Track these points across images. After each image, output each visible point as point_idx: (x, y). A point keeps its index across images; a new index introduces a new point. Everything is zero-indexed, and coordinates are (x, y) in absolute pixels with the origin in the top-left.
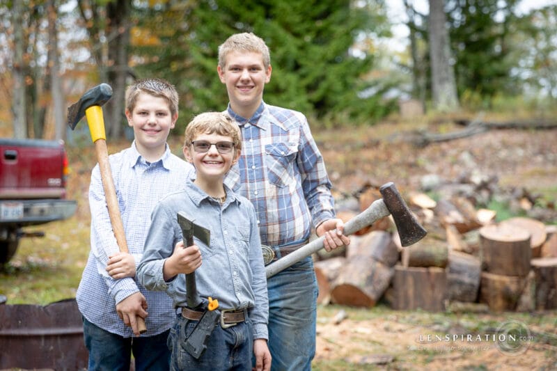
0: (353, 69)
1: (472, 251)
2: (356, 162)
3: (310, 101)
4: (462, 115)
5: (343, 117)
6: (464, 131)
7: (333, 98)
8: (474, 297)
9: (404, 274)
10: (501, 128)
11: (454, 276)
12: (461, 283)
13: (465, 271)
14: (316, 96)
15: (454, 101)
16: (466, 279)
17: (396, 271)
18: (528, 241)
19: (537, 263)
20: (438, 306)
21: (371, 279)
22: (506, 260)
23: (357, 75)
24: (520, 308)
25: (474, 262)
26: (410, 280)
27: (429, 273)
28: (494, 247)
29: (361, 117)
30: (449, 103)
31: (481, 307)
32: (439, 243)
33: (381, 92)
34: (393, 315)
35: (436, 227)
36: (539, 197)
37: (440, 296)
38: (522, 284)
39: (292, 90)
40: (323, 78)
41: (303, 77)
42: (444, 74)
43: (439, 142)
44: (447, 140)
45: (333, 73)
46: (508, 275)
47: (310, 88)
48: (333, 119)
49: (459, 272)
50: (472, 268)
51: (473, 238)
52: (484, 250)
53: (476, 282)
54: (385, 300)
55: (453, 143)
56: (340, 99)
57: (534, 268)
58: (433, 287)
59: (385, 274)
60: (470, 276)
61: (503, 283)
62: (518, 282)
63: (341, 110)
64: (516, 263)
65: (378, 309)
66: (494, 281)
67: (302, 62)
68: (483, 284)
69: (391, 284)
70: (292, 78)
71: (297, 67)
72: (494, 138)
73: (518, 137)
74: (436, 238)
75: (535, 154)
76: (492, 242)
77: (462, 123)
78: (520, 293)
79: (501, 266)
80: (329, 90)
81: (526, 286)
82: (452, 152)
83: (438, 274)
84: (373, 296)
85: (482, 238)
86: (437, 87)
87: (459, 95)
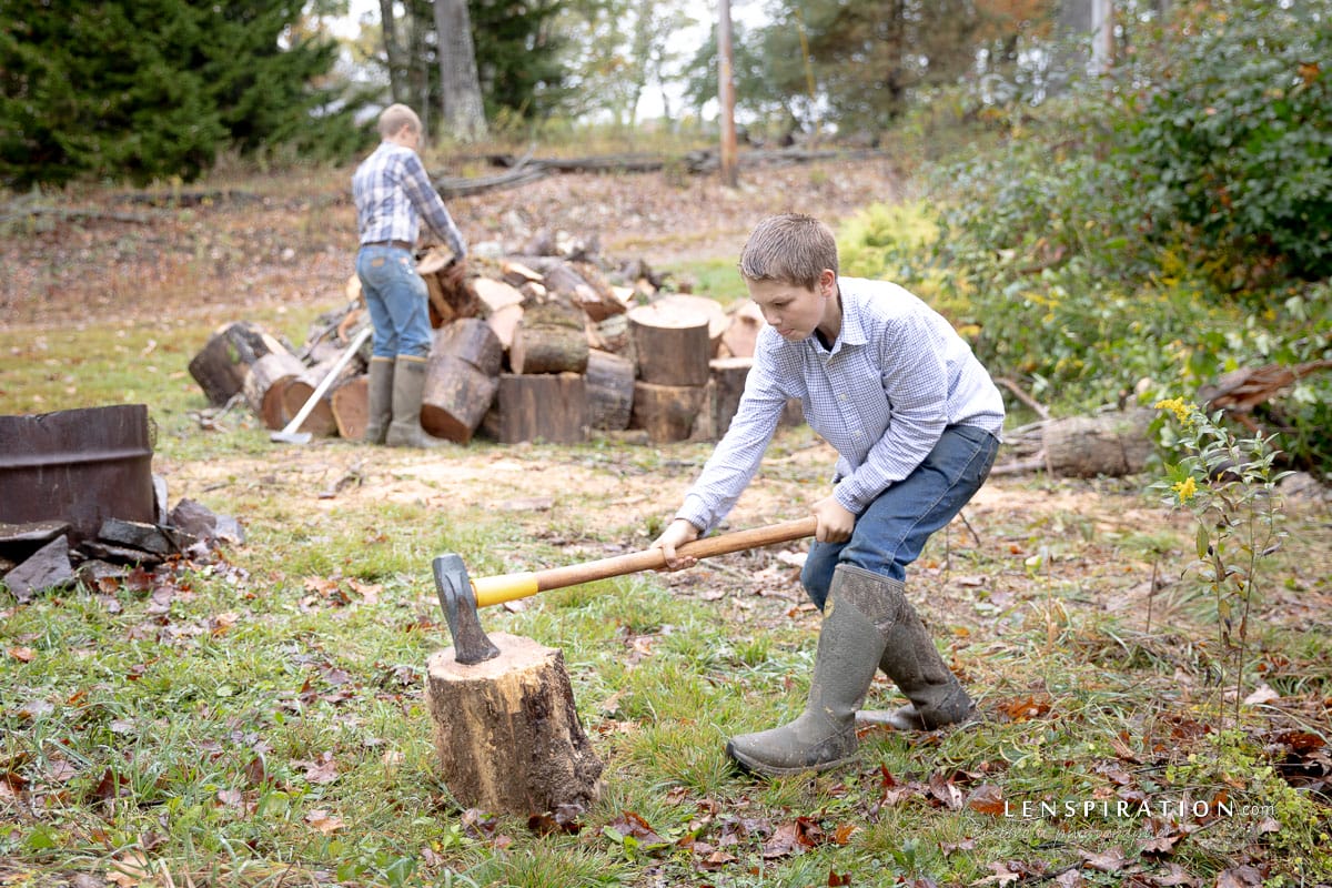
0: (301, 65)
1: (615, 347)
2: (325, 228)
3: (224, 122)
4: (502, 150)
5: (288, 151)
6: (507, 174)
7: (268, 117)
8: (625, 421)
9: (519, 384)
10: (566, 169)
11: (594, 388)
12: (605, 399)
13: (610, 380)
14: (235, 113)
15: (481, 125)
16: (614, 394)
17: (503, 381)
18: (704, 329)
19: (717, 364)
20: (575, 435)
21: (463, 395)
22: (673, 361)
23: (306, 77)
24: (695, 435)
25: (621, 365)
26: (530, 394)
27: (559, 381)
28: (653, 338)
29: (321, 151)
30: (471, 127)
31: (633, 434)
32: (571, 333)
33: (353, 106)
34: (496, 451)
35: (565, 308)
36: (666, 275)
37: (577, 419)
38: (699, 396)
39: (192, 101)
40: (250, 80)
41: (211, 78)
42: (462, 77)
43: (466, 193)
44: (479, 191)
45: (265, 73)
46: (677, 384)
47: (224, 100)
48: (269, 153)
49: (601, 382)
50: (619, 374)
51: (616, 326)
52: (636, 344)
53: (628, 397)
54: (486, 429)
55: (490, 196)
56: (280, 117)
57: (713, 370)
58: (566, 405)
59: (484, 387)
60: (618, 387)
61: (670, 396)
62: (692, 395)
63: (283, 139)
64: (688, 364)
65: (475, 446)
66: (655, 393)
67: (206, 50)
68: (639, 398)
69: (495, 405)
70: (191, 80)
71: (197, 60)
72: (559, 186)
73: (596, 185)
74: (568, 325)
75: (630, 212)
76: (651, 330)
77: (499, 162)
78: (696, 412)
79: (665, 370)
80: (258, 102)
81: (703, 401)
82: (492, 210)
83: (573, 382)
84: (468, 423)
85: (633, 325)
86: (450, 99)
87: (489, 114)
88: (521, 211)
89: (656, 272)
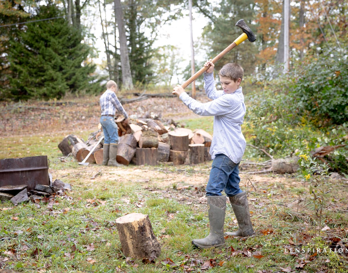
0: (87, 70)
1: (165, 141)
2: (93, 111)
3: (67, 85)
4: (137, 92)
5: (84, 92)
6: (138, 98)
7: (78, 83)
8: (168, 160)
9: (141, 150)
10: (153, 97)
11: (160, 151)
12: (162, 154)
13: (164, 149)
14: (70, 82)
15: (132, 86)
16: (165, 153)
17: (137, 149)
18: (187, 137)
19: (191, 145)
20: (155, 163)
21: (127, 153)
22: (180, 145)
23: (88, 73)
24: (185, 163)
25: (167, 146)
26: (144, 153)
27: (151, 150)
28: (175, 139)
29: (92, 92)
30: (130, 86)
31: (170, 163)
32: (154, 138)
33: (100, 81)
34: (135, 167)
35: (153, 131)
36: (178, 123)
37: (156, 159)
38: (186, 153)
39: (59, 79)
40: (74, 74)
41: (64, 74)
42: (127, 73)
43: (128, 102)
44: (131, 102)
45: (78, 72)
46: (180, 151)
47: (67, 79)
48: (79, 92)
49: (161, 150)
50: (166, 148)
51: (165, 136)
52: (170, 140)
53: (168, 154)
54: (133, 162)
55: (134, 103)
56: (81, 83)
57: (190, 147)
58: (153, 156)
59: (132, 151)
60: (166, 151)
61: (178, 153)
62: (184, 153)
63: (82, 89)
64: (183, 145)
65: (130, 166)
66: (175, 153)
67: (63, 67)
68: (171, 154)
69: (135, 155)
70: (59, 74)
71: (61, 69)
72: (151, 101)
73: (161, 100)
74: (153, 136)
75: (169, 107)
76: (174, 137)
77: (136, 95)
78: (185, 157)
79: (177, 147)
80: (76, 79)
81: (187, 155)
82: (135, 107)
83: (154, 150)
84: (128, 160)
85: (170, 136)
86: (124, 79)
87: (134, 83)
88: (142, 107)
89: (176, 122)
